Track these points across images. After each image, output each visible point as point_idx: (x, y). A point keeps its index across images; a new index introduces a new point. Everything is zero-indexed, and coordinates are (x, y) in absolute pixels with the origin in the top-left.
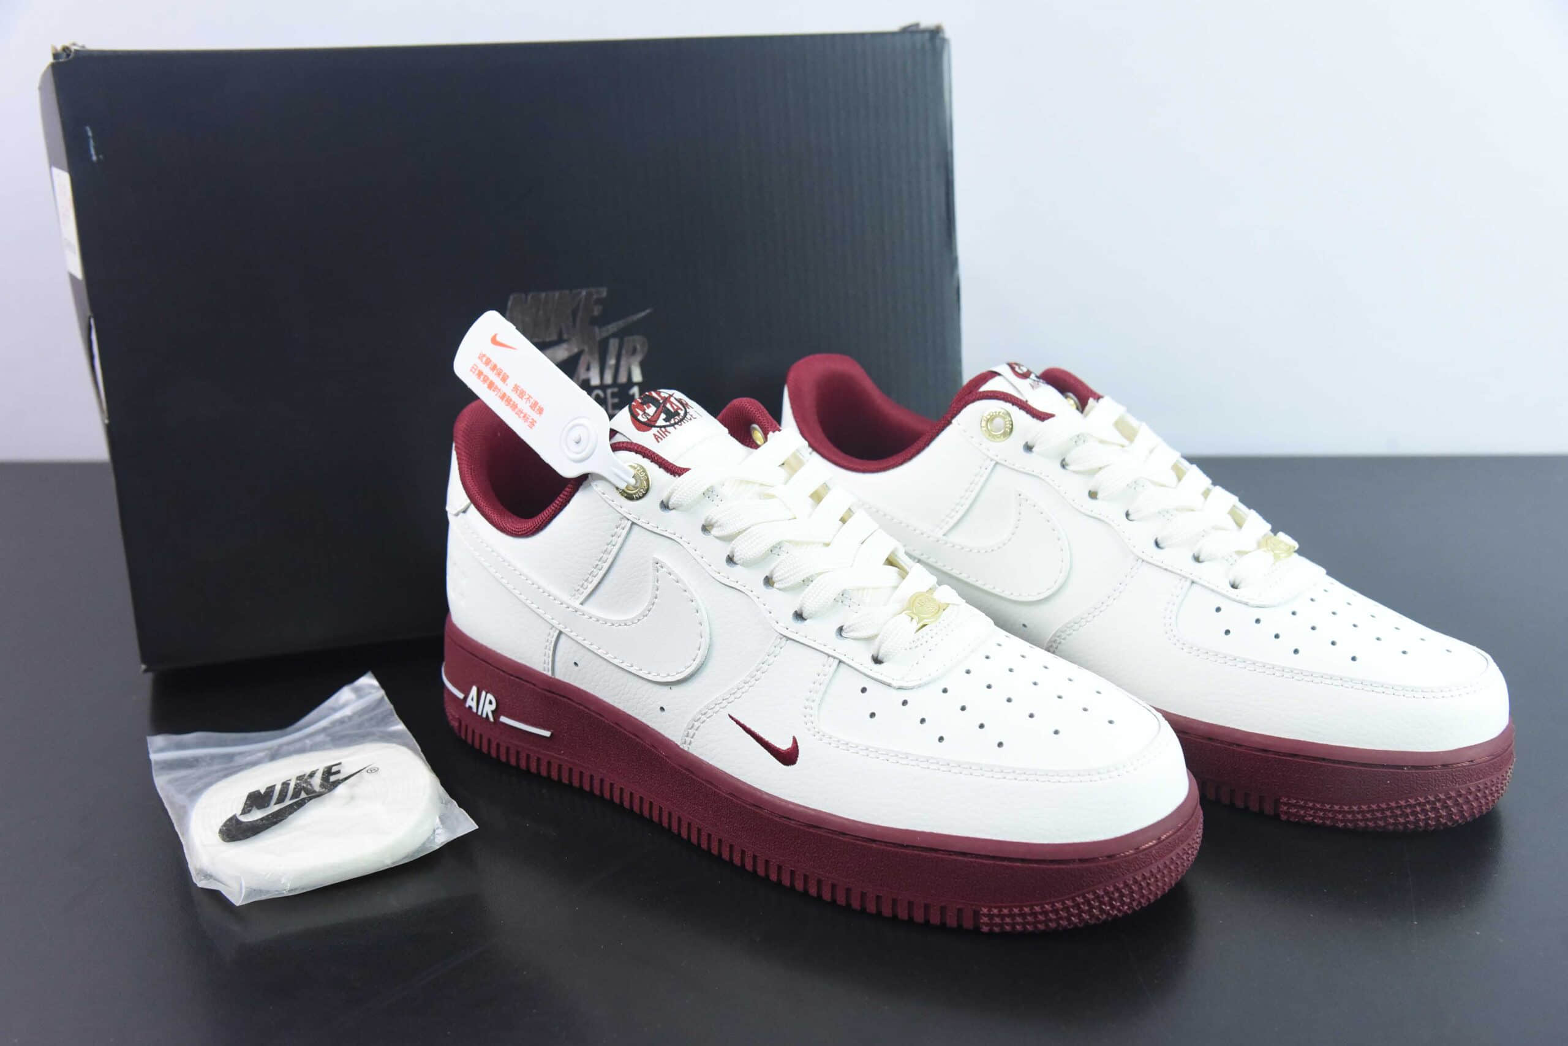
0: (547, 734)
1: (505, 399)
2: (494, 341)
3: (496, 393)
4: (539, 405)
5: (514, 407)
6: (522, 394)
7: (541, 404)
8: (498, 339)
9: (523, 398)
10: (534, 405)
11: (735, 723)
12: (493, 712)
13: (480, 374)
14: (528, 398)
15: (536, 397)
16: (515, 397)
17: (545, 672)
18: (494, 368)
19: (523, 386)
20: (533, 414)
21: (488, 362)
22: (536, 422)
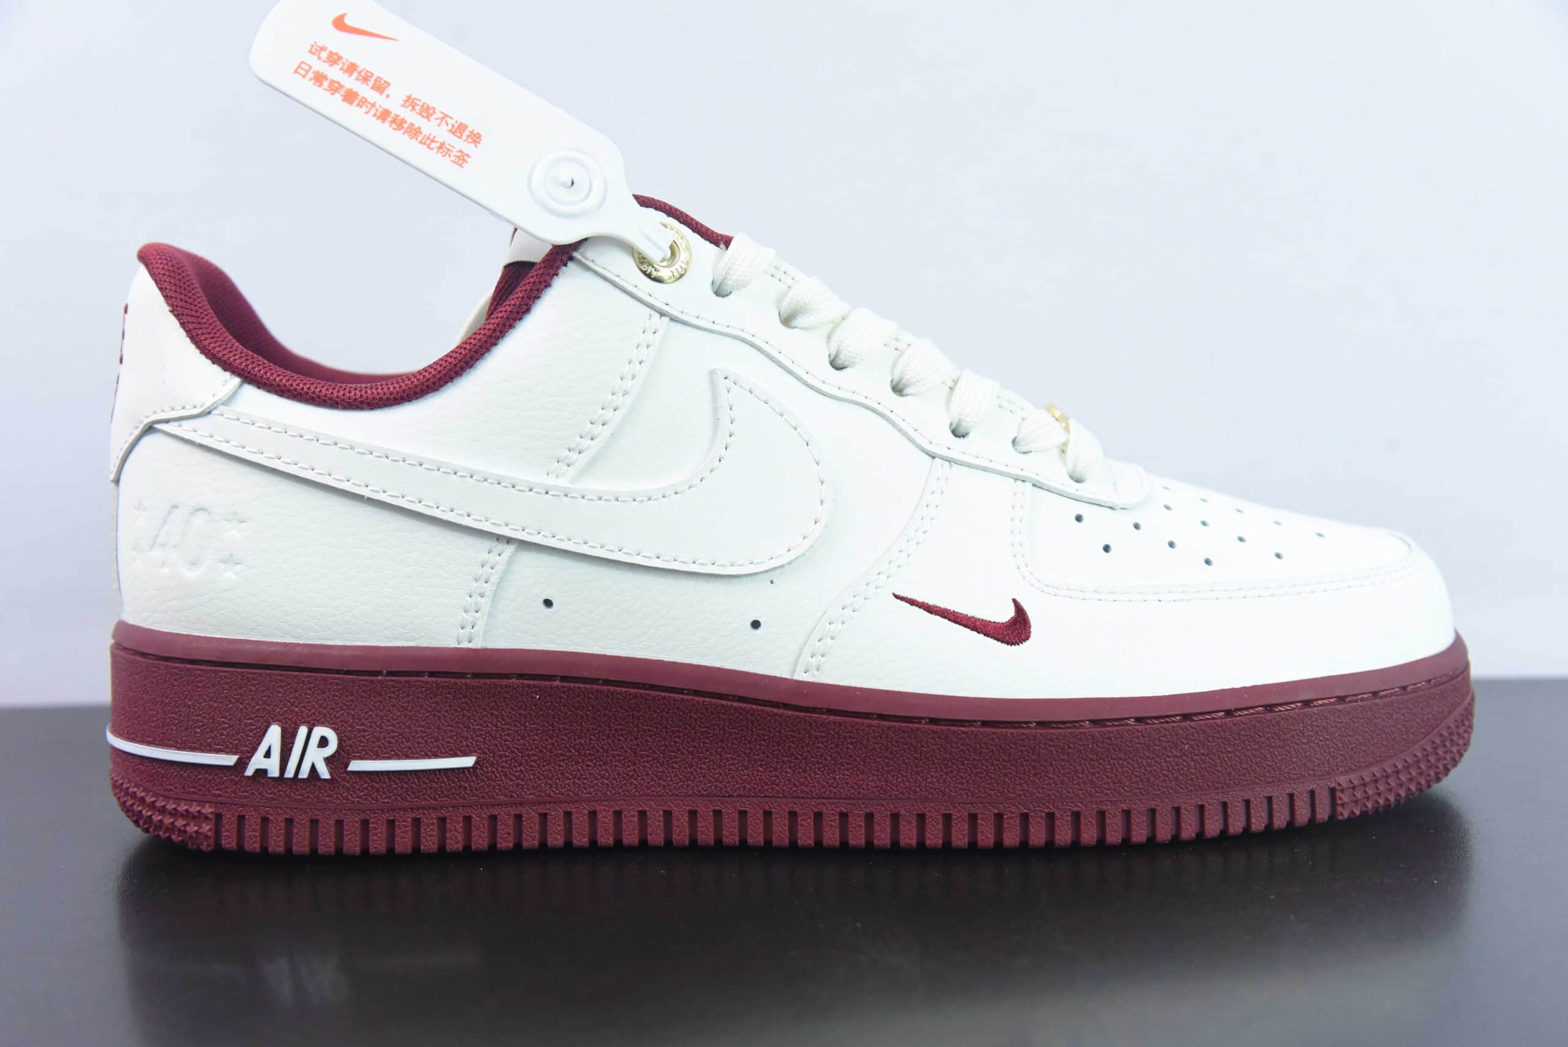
0: (468, 762)
1: (390, 119)
2: (339, 23)
3: (364, 109)
4: (470, 129)
5: (414, 132)
6: (427, 112)
7: (472, 126)
8: (348, 21)
9: (432, 119)
10: (459, 130)
11: (908, 605)
12: (328, 761)
13: (319, 78)
14: (442, 119)
15: (458, 116)
16: (412, 117)
17: (461, 646)
18: (351, 68)
19: (425, 97)
20: (459, 144)
21: (334, 59)
22: (468, 156)
